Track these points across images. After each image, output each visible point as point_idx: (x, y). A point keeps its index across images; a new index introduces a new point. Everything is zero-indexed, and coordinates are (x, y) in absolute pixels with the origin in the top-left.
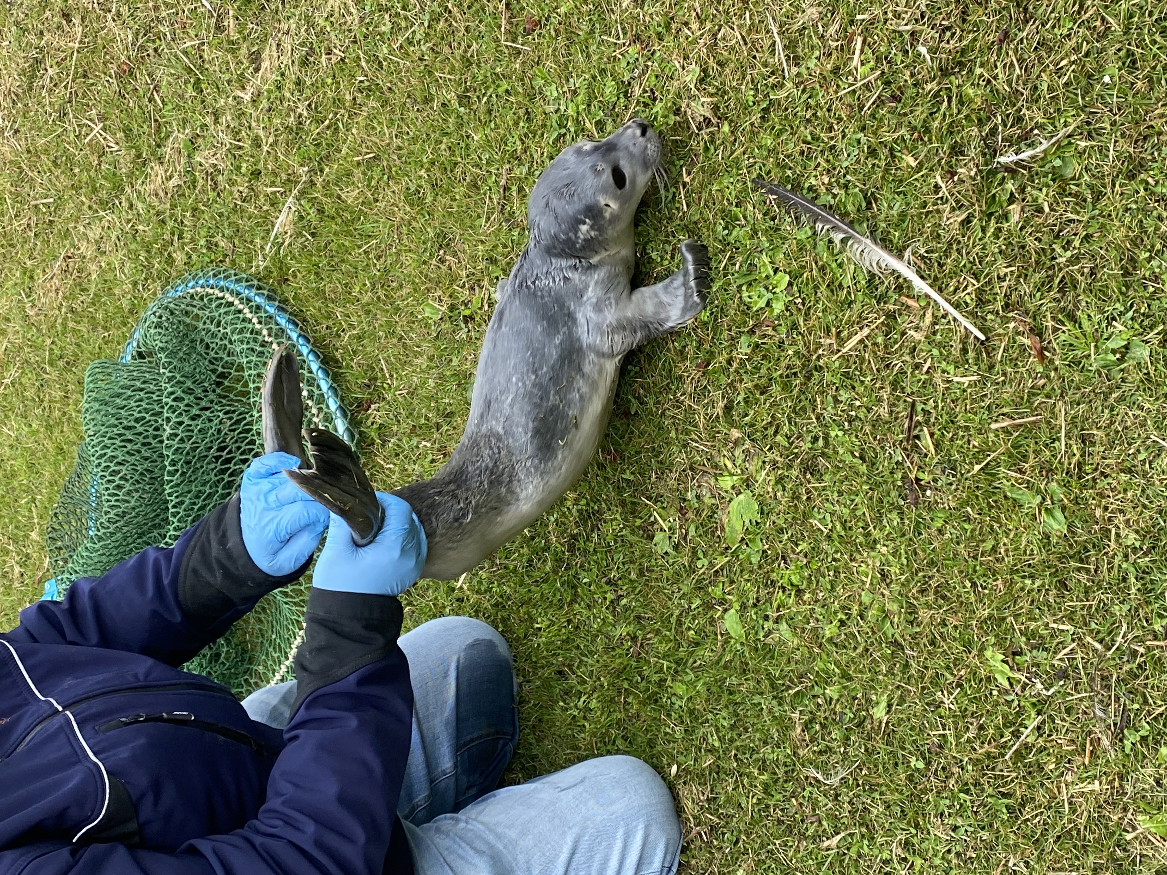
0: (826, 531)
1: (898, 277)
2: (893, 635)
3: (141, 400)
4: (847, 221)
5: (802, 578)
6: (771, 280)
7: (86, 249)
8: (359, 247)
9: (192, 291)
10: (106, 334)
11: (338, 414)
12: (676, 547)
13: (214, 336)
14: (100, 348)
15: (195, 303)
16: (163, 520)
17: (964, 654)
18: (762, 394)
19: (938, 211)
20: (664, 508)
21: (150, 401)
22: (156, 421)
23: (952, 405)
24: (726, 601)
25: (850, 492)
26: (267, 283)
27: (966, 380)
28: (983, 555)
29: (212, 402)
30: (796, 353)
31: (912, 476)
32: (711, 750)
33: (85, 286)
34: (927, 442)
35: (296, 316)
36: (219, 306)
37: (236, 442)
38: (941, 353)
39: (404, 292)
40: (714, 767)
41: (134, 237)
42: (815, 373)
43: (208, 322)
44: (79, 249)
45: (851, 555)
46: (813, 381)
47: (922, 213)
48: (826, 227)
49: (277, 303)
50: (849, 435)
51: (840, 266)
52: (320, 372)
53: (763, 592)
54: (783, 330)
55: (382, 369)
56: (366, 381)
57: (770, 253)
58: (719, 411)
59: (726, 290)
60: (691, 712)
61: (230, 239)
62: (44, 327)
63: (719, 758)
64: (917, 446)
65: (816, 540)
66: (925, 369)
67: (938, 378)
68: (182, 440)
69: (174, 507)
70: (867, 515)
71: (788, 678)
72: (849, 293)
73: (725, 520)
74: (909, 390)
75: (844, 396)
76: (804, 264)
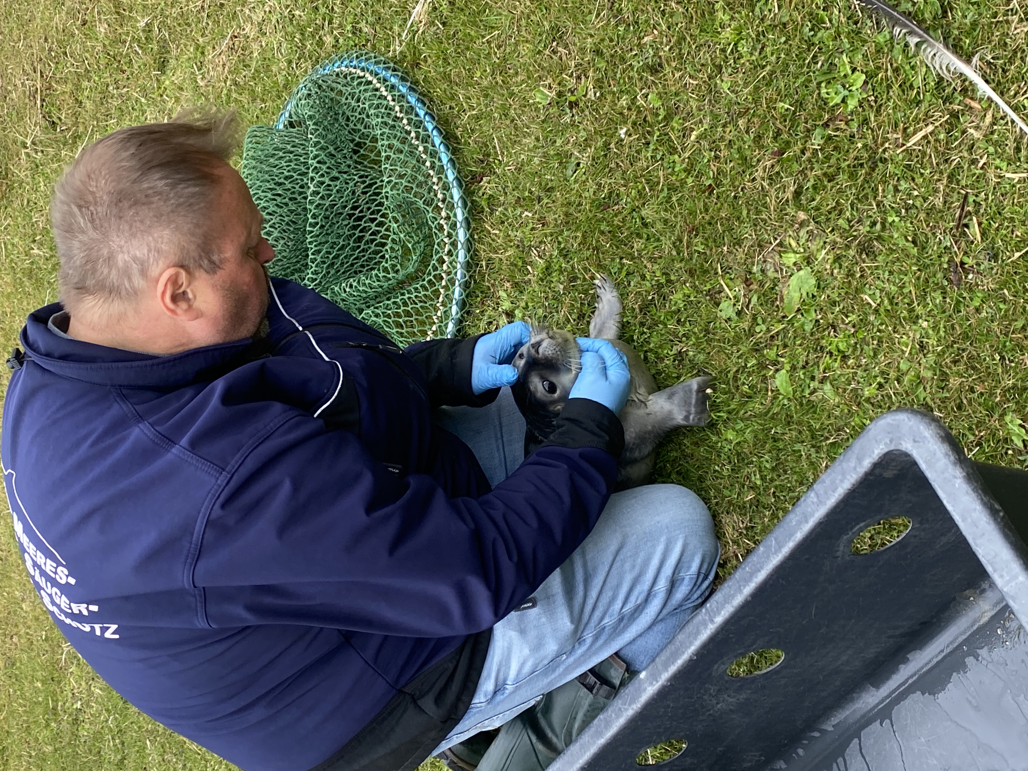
0: (874, 305)
1: (965, 80)
2: (924, 399)
3: (290, 161)
4: (924, 26)
5: (849, 345)
6: (848, 79)
7: (250, 30)
8: (483, 37)
9: (337, 70)
10: (263, 105)
11: (455, 184)
12: (739, 313)
13: (353, 110)
14: (257, 117)
15: (339, 80)
16: (302, 265)
17: (987, 418)
18: (829, 181)
19: (1007, 22)
20: (731, 279)
21: (298, 162)
22: (302, 180)
23: (1001, 198)
24: (778, 362)
25: (901, 272)
26: (402, 67)
27: (1016, 177)
28: (1013, 332)
29: (349, 166)
30: (865, 146)
31: (958, 260)
32: (753, 488)
33: (247, 62)
34: (975, 231)
35: (424, 96)
36: (360, 84)
37: (367, 203)
38: (996, 151)
39: (519, 78)
40: (754, 501)
41: (291, 20)
42: (880, 164)
43: (350, 97)
44: (244, 29)
45: (895, 328)
46: (877, 171)
47: (992, 23)
48: (904, 31)
49: (409, 84)
50: (905, 222)
51: (913, 68)
52: (442, 146)
53: (812, 356)
54: (855, 125)
55: (495, 147)
56: (481, 157)
57: (850, 54)
58: (789, 195)
59: (806, 87)
60: (738, 454)
61: (373, 25)
62: (211, 96)
63: (759, 494)
64: (965, 234)
65: (865, 313)
66: (980, 165)
67: (991, 174)
68: (322, 198)
69: (313, 254)
70: (913, 293)
71: (826, 431)
72: (918, 93)
73: (785, 292)
74: (963, 183)
75: (903, 185)
76: (880, 65)
